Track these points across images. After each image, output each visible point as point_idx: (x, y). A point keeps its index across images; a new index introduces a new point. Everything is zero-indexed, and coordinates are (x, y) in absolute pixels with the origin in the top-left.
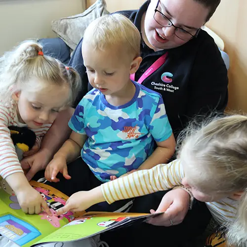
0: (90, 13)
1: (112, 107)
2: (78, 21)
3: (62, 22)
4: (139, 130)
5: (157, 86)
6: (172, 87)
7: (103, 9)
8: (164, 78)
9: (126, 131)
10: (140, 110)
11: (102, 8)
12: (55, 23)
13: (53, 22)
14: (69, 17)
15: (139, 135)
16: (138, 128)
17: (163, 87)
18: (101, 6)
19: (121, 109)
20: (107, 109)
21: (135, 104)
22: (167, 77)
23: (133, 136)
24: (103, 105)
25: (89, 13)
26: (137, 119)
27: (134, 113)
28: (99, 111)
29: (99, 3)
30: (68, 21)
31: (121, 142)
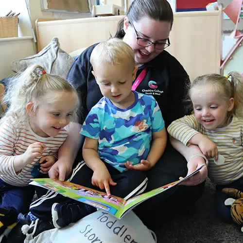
0: (46, 53)
1: (122, 110)
2: (36, 61)
3: (21, 63)
4: (146, 123)
5: (147, 92)
6: (158, 91)
7: (58, 49)
8: (151, 85)
9: (137, 125)
10: (144, 107)
11: (57, 47)
12: (14, 64)
13: (12, 63)
14: (27, 58)
15: (147, 126)
16: (145, 121)
17: (152, 92)
18: (56, 46)
19: (130, 110)
20: (118, 112)
21: (139, 104)
22: (153, 84)
23: (142, 128)
24: (114, 110)
25: (44, 53)
26: (143, 114)
27: (140, 110)
28: (112, 115)
29: (54, 43)
30: (26, 61)
31: (134, 135)
